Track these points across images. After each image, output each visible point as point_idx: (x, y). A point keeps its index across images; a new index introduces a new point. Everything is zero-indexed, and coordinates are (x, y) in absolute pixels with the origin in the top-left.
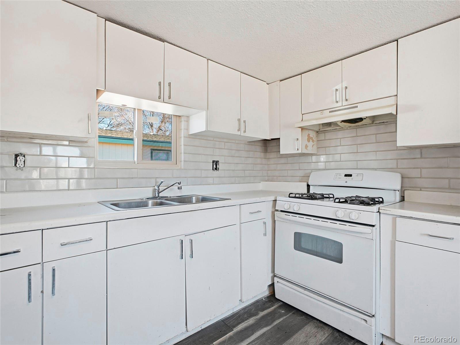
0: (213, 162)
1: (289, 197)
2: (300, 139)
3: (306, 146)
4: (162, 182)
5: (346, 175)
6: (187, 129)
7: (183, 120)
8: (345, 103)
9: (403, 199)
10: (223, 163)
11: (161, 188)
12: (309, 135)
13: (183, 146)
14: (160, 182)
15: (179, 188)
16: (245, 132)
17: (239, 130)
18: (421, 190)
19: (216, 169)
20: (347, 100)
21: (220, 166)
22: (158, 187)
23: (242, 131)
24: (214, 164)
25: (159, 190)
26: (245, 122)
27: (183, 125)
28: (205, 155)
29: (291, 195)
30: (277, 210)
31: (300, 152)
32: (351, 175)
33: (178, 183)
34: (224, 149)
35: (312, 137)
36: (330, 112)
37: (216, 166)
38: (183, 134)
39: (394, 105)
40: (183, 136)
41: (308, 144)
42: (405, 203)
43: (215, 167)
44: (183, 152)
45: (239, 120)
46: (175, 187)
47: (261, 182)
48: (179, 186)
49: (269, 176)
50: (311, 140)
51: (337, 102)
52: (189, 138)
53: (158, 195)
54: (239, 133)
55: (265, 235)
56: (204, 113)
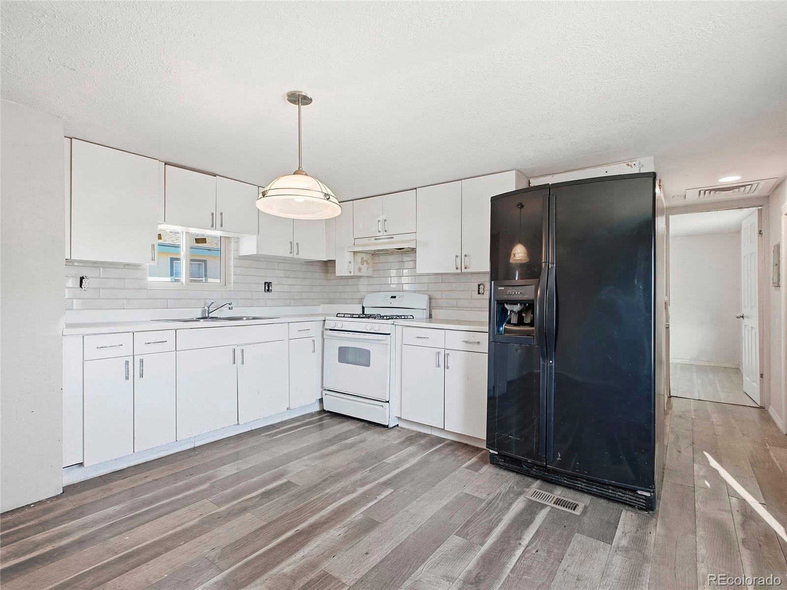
0: (265, 283)
1: (337, 316)
2: (352, 262)
3: (360, 269)
4: (213, 303)
5: (392, 297)
6: (237, 250)
7: (233, 241)
8: (385, 234)
9: (430, 316)
10: (276, 284)
11: (211, 309)
12: (362, 258)
13: (232, 268)
14: (211, 303)
15: (230, 309)
16: (298, 254)
17: (291, 253)
18: (442, 309)
19: (268, 290)
20: (386, 231)
21: (273, 288)
22: (209, 308)
23: (295, 254)
24: (266, 285)
25: (209, 310)
26: (297, 244)
27: (233, 246)
28: (257, 276)
29: (338, 315)
30: (327, 329)
31: (352, 274)
32: (395, 297)
33: (229, 304)
34: (278, 270)
35: (366, 260)
36: (375, 239)
37: (269, 287)
38: (232, 255)
39: (414, 240)
40: (232, 257)
41: (362, 267)
42: (433, 320)
43: (267, 288)
44: (232, 273)
45: (291, 243)
46: (225, 309)
47: (322, 305)
48: (230, 306)
49: (331, 299)
50: (365, 263)
51: (379, 232)
52: (240, 259)
53: (208, 315)
54: (291, 256)
55: (314, 351)
56: (255, 236)
